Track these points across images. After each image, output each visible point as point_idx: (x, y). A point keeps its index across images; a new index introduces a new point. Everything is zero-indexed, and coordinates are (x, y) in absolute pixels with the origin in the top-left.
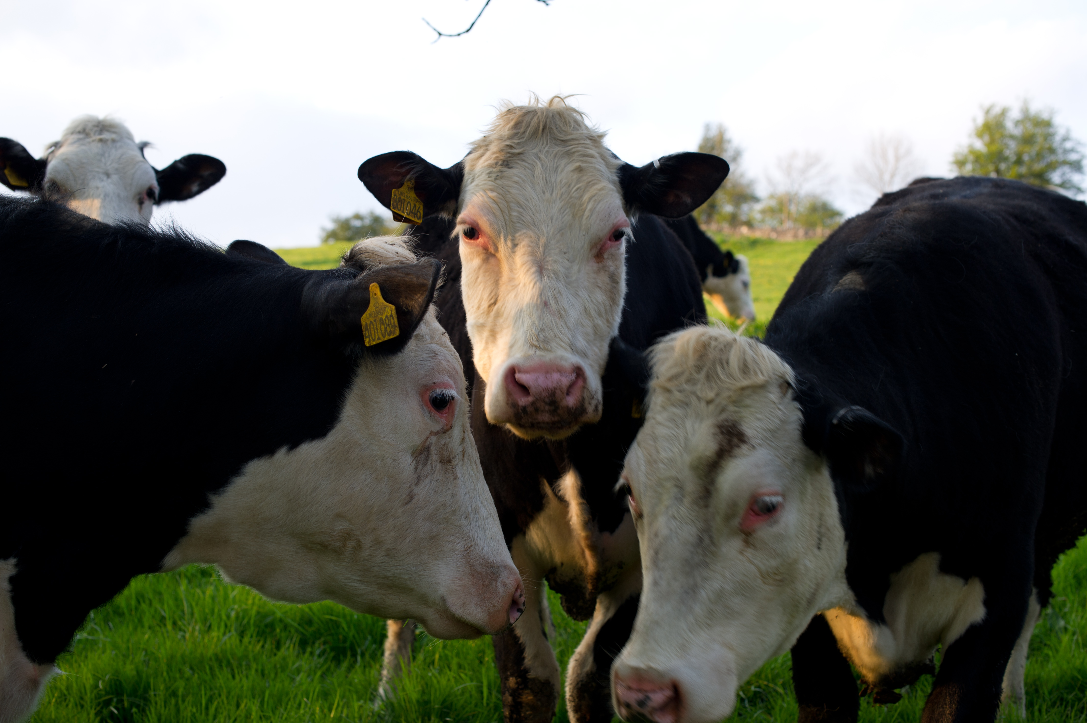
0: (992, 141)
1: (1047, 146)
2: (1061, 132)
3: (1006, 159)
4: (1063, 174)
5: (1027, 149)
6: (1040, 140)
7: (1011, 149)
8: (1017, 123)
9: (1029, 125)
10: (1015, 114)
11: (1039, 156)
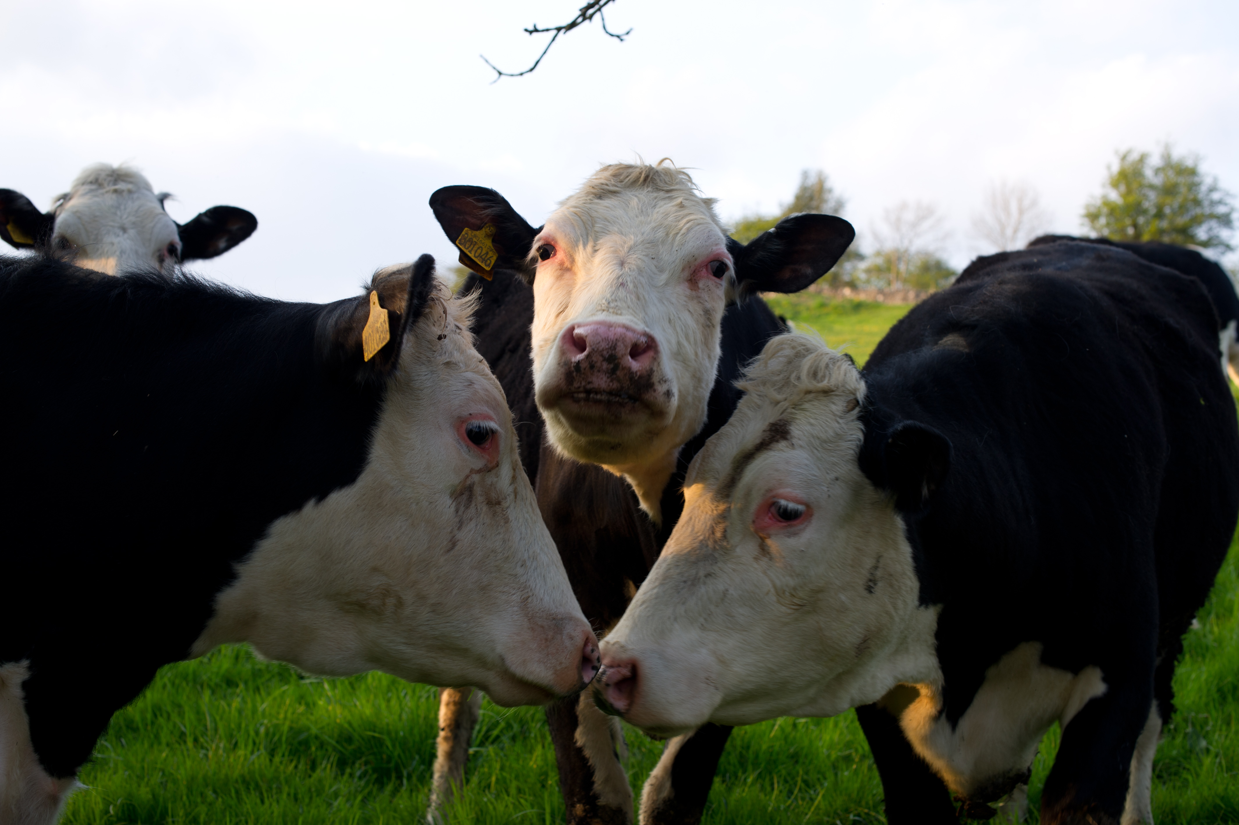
0: (1129, 192)
1: (1191, 197)
2: (1207, 181)
3: (1144, 212)
4: (1210, 229)
5: (1168, 200)
6: (1183, 190)
7: (1151, 200)
8: (1157, 171)
9: (1171, 174)
10: (1155, 161)
11: (1183, 208)
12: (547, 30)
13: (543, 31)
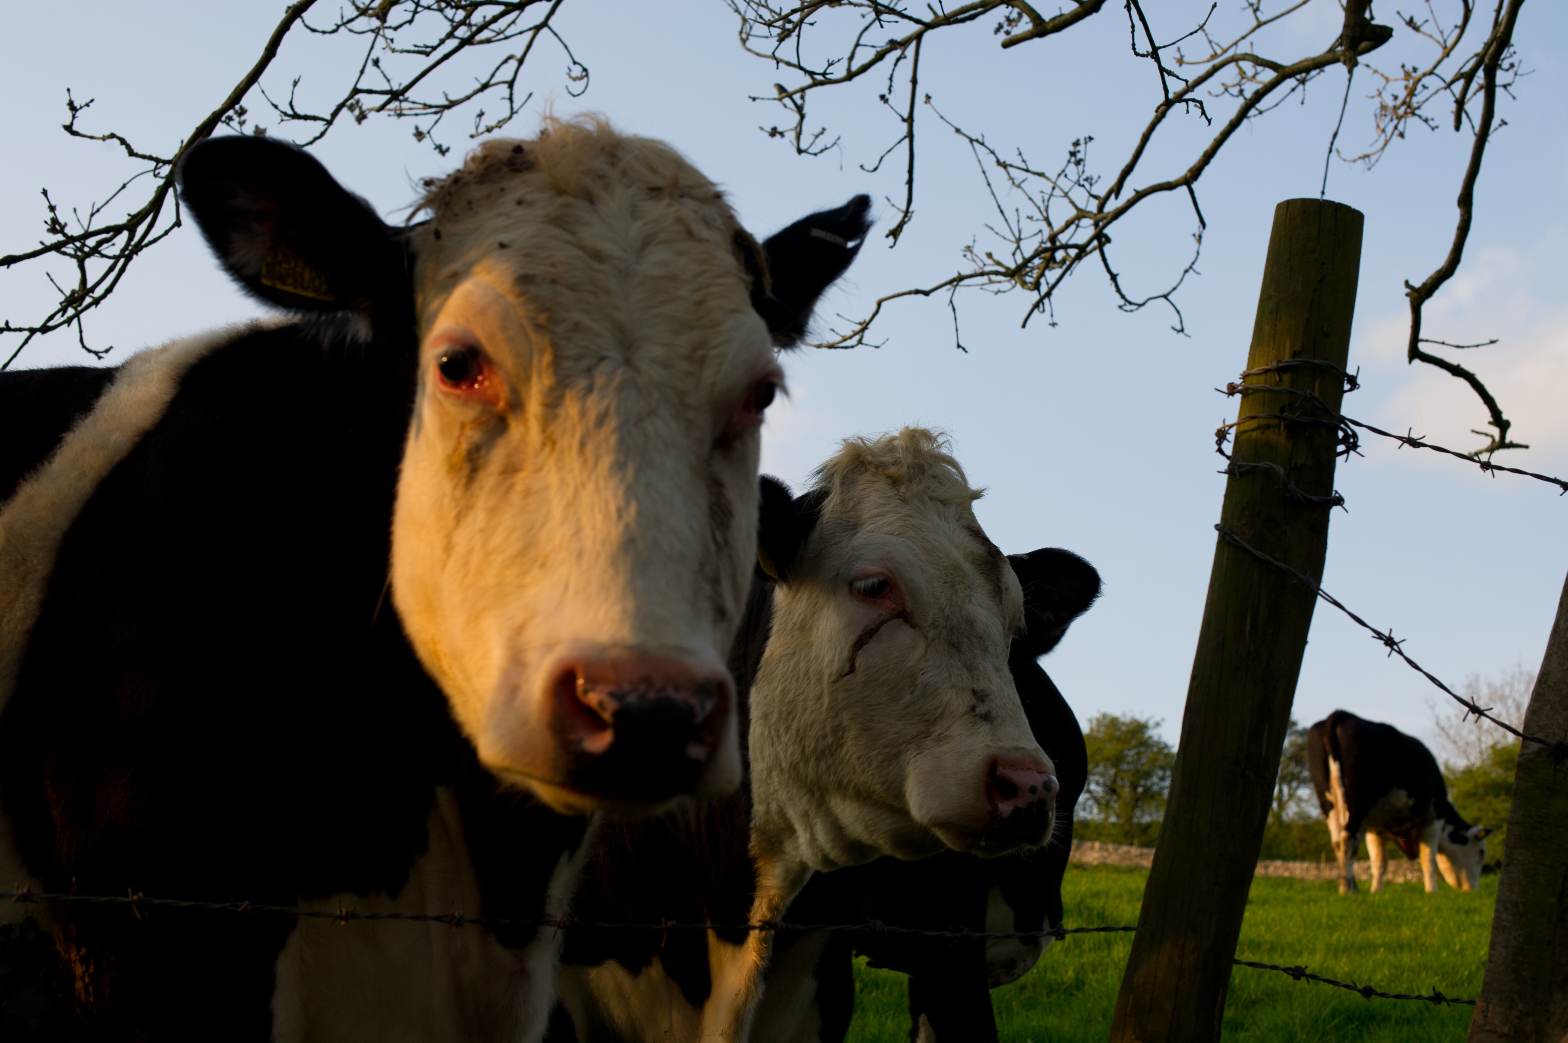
12: (20, 330)
13: (16, 330)
